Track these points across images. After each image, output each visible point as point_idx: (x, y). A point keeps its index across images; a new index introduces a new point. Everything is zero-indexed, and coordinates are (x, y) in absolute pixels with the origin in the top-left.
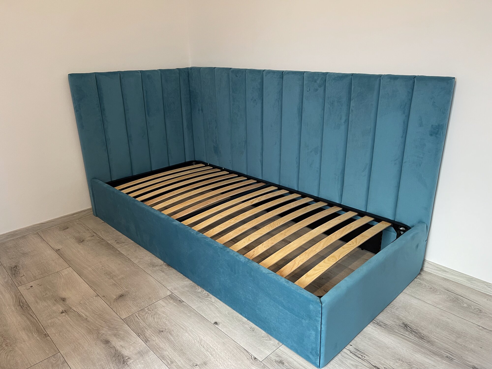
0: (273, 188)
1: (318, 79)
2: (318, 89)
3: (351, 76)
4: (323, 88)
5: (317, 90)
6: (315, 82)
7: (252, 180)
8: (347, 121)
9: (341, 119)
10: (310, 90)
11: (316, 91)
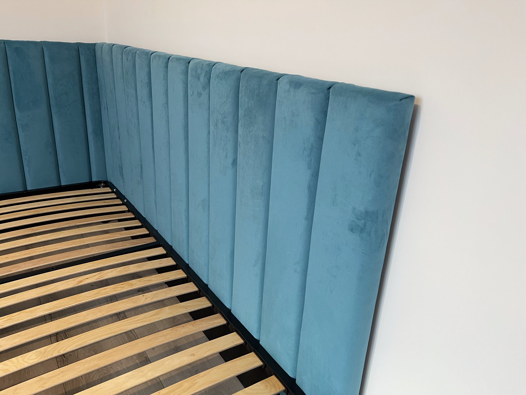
0: (160, 251)
1: (201, 73)
2: (202, 93)
3: (239, 73)
4: (207, 91)
5: (200, 95)
6: (199, 79)
7: (144, 229)
8: (235, 162)
9: (226, 156)
10: (193, 95)
11: (200, 97)
